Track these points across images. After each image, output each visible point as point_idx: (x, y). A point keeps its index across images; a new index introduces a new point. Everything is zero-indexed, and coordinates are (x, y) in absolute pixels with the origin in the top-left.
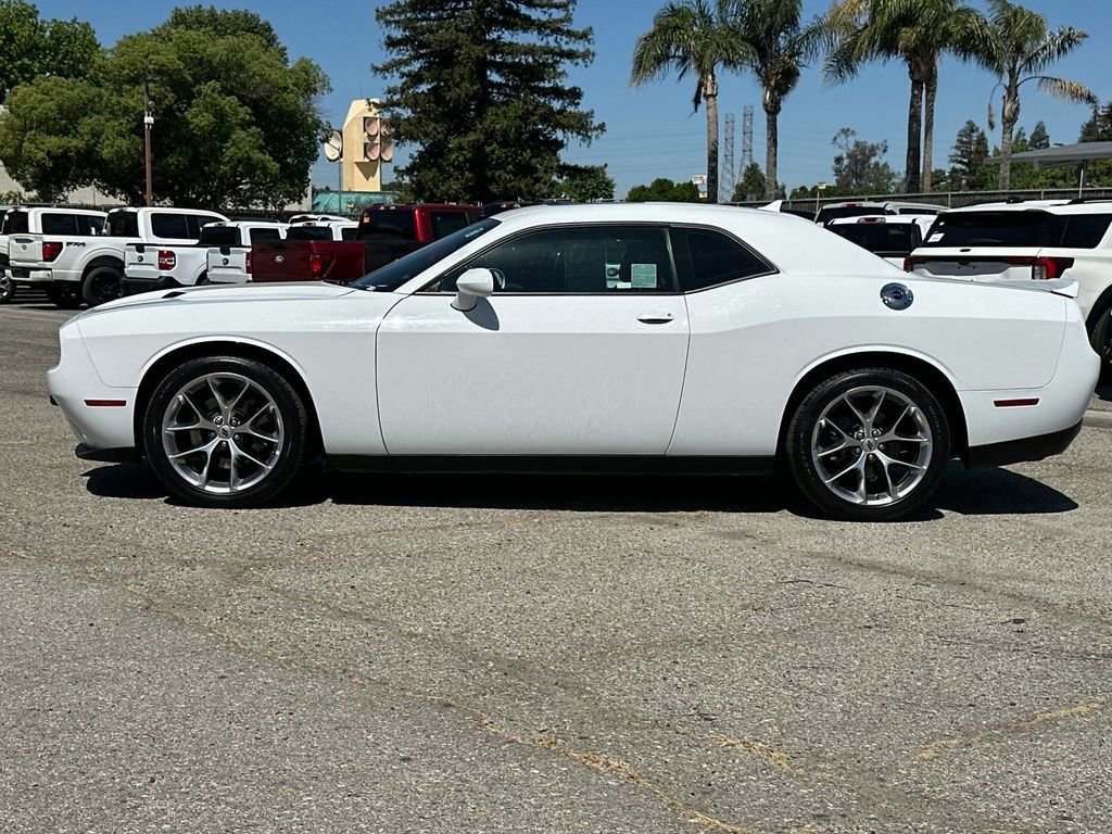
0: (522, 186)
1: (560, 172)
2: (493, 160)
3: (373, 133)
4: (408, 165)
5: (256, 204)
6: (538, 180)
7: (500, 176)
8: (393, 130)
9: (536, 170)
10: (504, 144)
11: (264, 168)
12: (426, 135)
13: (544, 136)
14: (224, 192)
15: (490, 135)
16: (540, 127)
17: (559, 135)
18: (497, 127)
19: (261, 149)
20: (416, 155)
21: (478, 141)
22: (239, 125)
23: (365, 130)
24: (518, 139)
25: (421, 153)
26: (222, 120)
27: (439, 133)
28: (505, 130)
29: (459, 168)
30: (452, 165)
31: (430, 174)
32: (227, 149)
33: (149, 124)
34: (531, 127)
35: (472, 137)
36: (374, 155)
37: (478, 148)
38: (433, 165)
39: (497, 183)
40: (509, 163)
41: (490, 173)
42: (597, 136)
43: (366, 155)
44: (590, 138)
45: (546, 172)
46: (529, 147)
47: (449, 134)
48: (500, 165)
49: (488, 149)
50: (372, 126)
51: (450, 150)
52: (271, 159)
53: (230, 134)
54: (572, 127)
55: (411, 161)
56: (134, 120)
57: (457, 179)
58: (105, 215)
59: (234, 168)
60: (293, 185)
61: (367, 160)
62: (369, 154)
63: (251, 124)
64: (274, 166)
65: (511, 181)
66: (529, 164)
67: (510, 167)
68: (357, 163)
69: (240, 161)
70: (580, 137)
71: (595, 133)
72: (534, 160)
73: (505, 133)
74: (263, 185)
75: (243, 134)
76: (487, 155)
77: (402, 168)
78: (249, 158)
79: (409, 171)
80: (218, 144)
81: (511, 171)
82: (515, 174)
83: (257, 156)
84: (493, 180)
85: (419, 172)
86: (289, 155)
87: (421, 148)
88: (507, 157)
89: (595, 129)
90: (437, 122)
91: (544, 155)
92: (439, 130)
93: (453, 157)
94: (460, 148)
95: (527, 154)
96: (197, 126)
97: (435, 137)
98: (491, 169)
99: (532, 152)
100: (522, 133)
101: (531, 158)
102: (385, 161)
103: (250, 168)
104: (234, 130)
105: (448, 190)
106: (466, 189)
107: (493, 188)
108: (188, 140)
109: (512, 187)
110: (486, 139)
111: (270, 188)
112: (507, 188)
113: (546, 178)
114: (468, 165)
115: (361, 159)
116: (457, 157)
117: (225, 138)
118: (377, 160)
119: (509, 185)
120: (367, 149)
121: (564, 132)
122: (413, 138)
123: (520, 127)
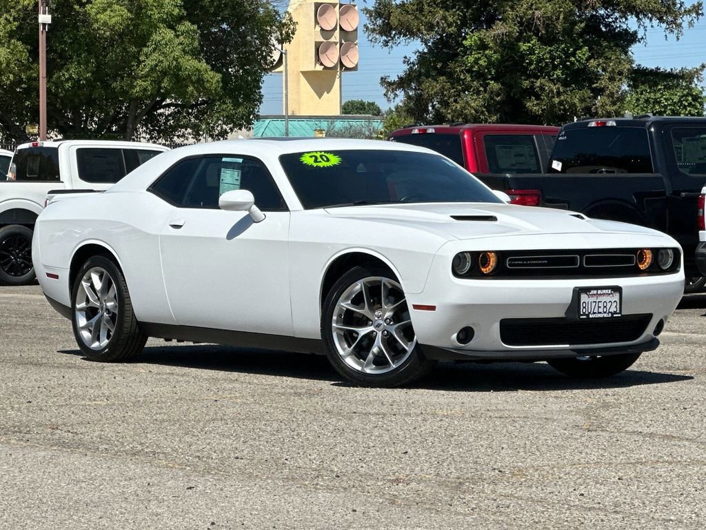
0: (576, 101)
1: (633, 79)
2: (531, 63)
3: (328, 28)
4: (402, 74)
5: (183, 136)
6: (599, 92)
7: (542, 88)
8: (379, 22)
9: (597, 77)
10: (548, 39)
11: (200, 82)
12: (430, 27)
13: (607, 25)
14: (136, 119)
15: (527, 26)
16: (602, 12)
17: (631, 23)
18: (538, 13)
19: (195, 54)
20: (414, 58)
21: (509, 34)
22: (164, 21)
23: (317, 22)
24: (568, 32)
25: (422, 57)
26: (137, 14)
27: (450, 25)
28: (549, 18)
29: (480, 75)
30: (469, 71)
31: (433, 86)
32: (147, 56)
33: (44, 25)
34: (588, 13)
35: (500, 29)
36: (331, 59)
37: (508, 45)
38: (441, 72)
39: (538, 97)
40: (555, 68)
41: (526, 84)
42: (691, 24)
43: (318, 60)
44: (679, 26)
45: (612, 79)
46: (586, 43)
47: (464, 24)
48: (542, 71)
49: (524, 47)
50: (325, 16)
51: (467, 51)
52: (209, 67)
53: (151, 35)
54: (651, 11)
55: (406, 67)
56: (15, 19)
57: (478, 93)
58: (11, 154)
59: (158, 82)
60: (237, 105)
61: (319, 68)
62: (323, 58)
63: (180, 19)
64: (213, 78)
65: (559, 94)
66: (586, 67)
67: (559, 72)
68: (304, 73)
69: (164, 73)
70: (664, 25)
71: (687, 18)
72: (593, 63)
73: (549, 23)
74: (192, 107)
75: (170, 34)
76: (523, 57)
77: (393, 78)
78: (178, 68)
79: (403, 83)
80: (133, 49)
81: (558, 79)
82: (566, 84)
83: (190, 64)
84: (531, 92)
85: (420, 83)
86: (232, 62)
87: (422, 48)
88: (553, 58)
89: (688, 12)
90: (447, 9)
91: (608, 54)
92: (450, 19)
93: (471, 59)
94: (483, 46)
95: (583, 53)
96: (105, 24)
97: (443, 31)
98: (528, 77)
99: (590, 50)
100: (574, 23)
101: (588, 60)
102: (347, 69)
103: (179, 80)
104: (156, 27)
105: (464, 108)
106: (490, 107)
107: (532, 105)
108: (92, 45)
109: (561, 103)
110: (521, 33)
111: (203, 112)
112: (553, 106)
113: (612, 87)
114: (493, 72)
115: (311, 66)
116: (477, 60)
117: (142, 41)
118: (334, 68)
119: (556, 100)
120: (319, 49)
121: (639, 19)
122: (410, 32)
123: (571, 13)
